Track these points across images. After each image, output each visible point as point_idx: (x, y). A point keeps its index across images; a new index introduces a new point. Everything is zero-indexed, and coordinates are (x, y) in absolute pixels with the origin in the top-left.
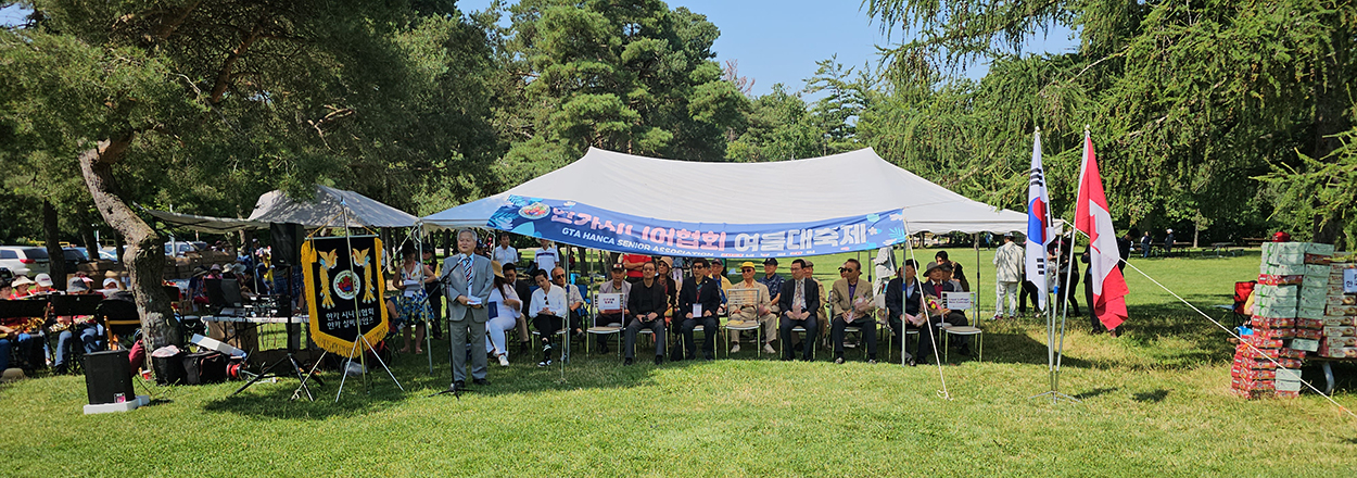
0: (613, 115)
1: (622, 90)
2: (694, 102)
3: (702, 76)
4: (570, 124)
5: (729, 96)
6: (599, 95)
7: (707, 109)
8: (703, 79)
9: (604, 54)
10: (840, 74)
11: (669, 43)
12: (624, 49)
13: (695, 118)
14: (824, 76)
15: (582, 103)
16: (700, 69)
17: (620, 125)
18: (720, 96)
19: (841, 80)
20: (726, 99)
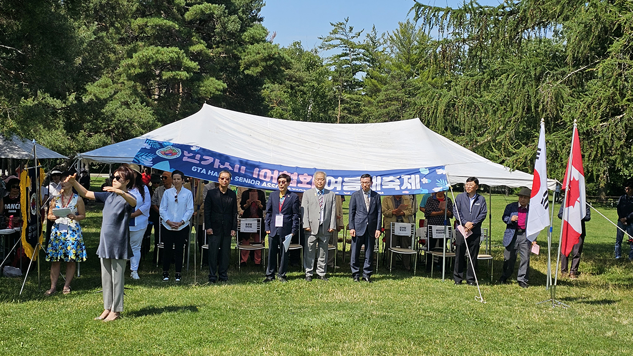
0: (176, 65)
1: (184, 44)
2: (245, 59)
3: (253, 38)
4: (138, 71)
5: (276, 56)
6: (165, 48)
7: (257, 65)
8: (254, 40)
9: (170, 16)
10: (351, 35)
11: (226, 9)
12: (188, 10)
13: (246, 72)
14: (337, 36)
15: (150, 53)
16: (250, 32)
17: (184, 74)
18: (269, 56)
19: (352, 40)
20: (274, 59)
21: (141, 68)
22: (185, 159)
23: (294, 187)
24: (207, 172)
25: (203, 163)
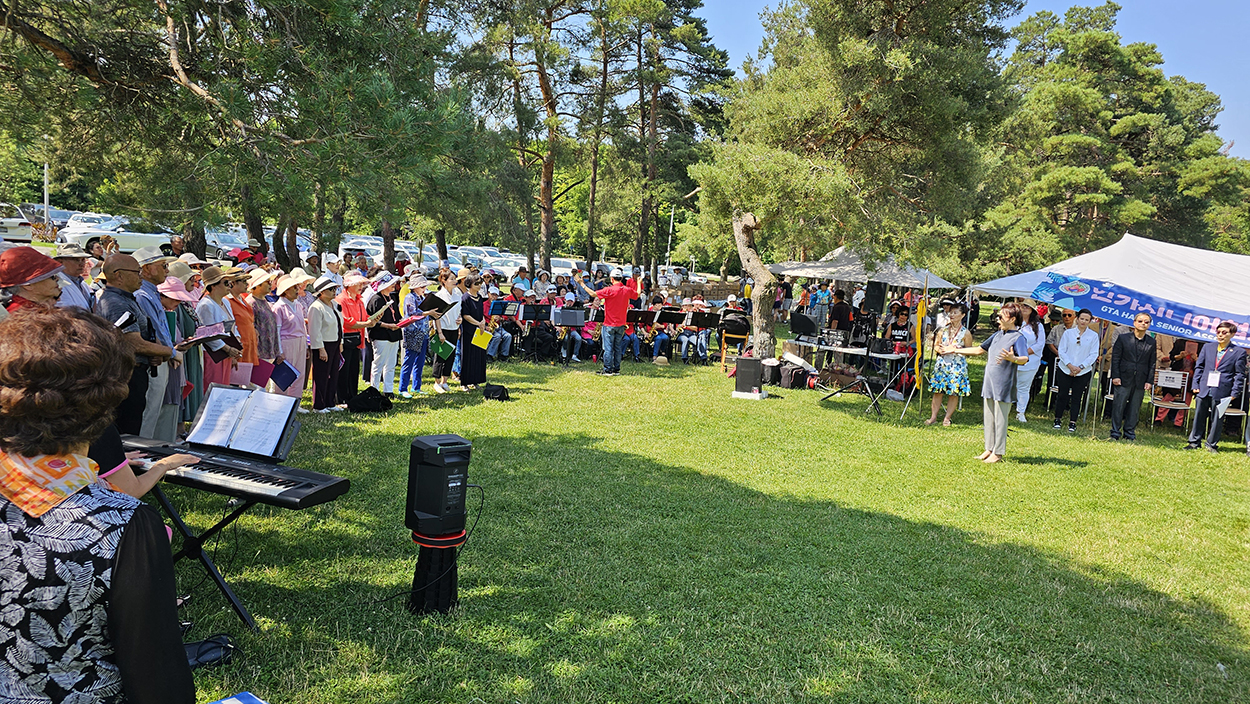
0: (1093, 187)
1: (1105, 161)
2: (1186, 176)
3: (1201, 151)
4: (1046, 194)
5: (1232, 172)
6: (1082, 168)
7: (1203, 184)
8: (1202, 154)
9: (1091, 130)
11: (1166, 118)
12: (1115, 122)
13: (1185, 193)
15: (1063, 175)
16: (1197, 144)
17: (1101, 198)
18: (1222, 172)
20: (1228, 176)
21: (1049, 192)
22: (1094, 297)
23: (1241, 341)
24: (1120, 313)
25: (1116, 302)
